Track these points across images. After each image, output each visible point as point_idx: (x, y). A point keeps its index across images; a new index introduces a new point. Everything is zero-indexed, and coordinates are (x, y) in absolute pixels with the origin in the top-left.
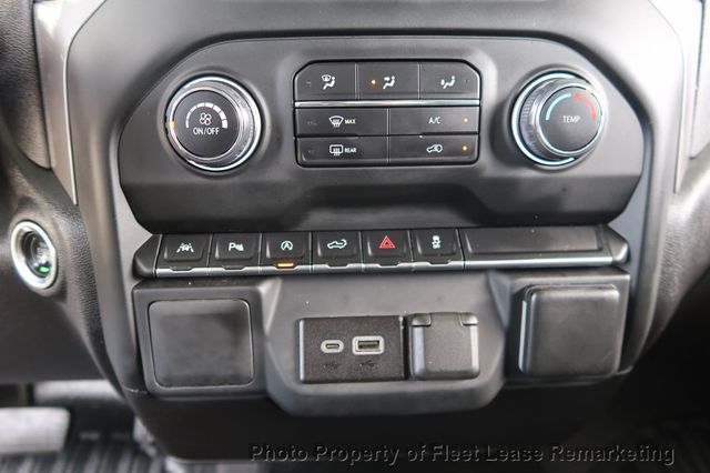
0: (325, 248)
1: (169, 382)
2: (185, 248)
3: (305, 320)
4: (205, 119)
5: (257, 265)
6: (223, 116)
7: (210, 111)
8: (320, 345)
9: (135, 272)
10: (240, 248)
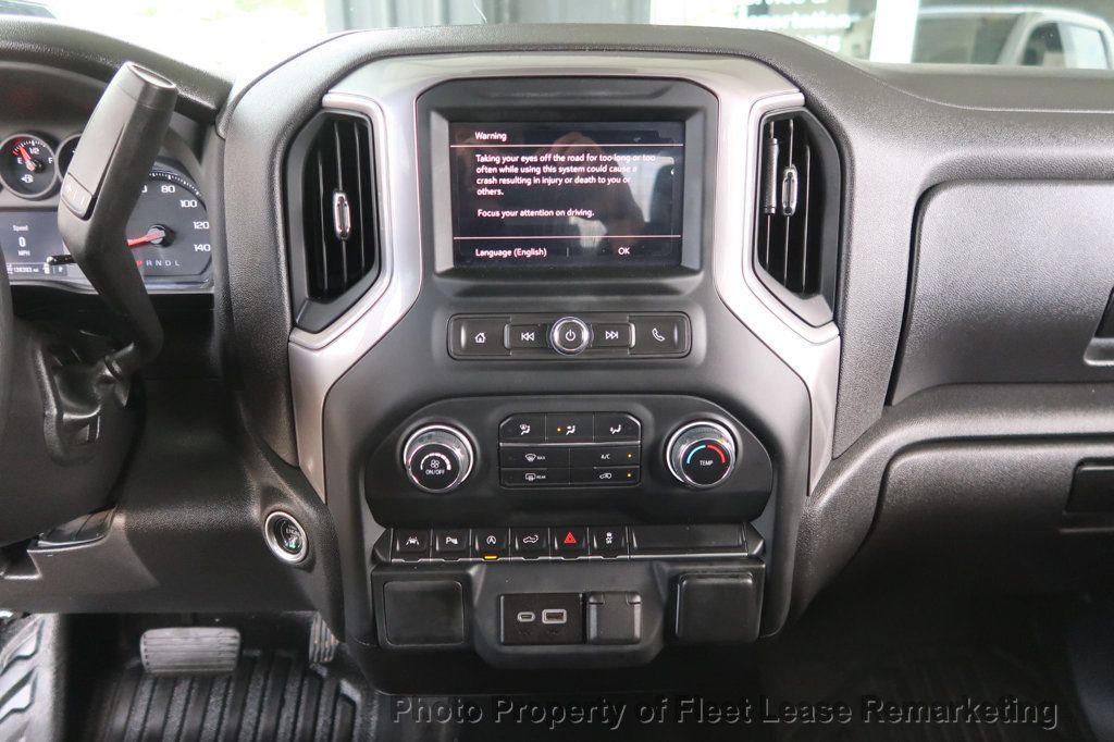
0: (521, 542)
1: (397, 640)
2: (412, 541)
3: (505, 595)
4: (435, 464)
5: (468, 557)
6: (447, 461)
7: (439, 459)
8: (516, 617)
9: (374, 557)
10: (455, 542)
